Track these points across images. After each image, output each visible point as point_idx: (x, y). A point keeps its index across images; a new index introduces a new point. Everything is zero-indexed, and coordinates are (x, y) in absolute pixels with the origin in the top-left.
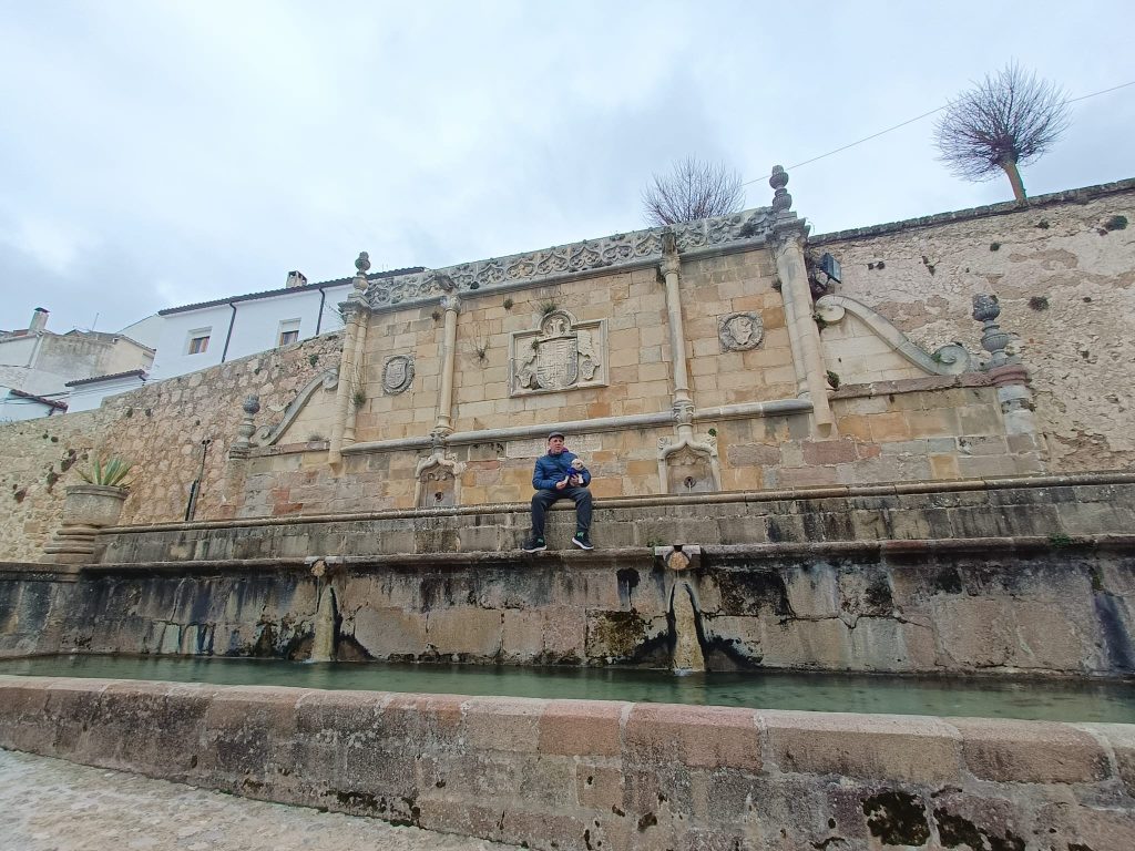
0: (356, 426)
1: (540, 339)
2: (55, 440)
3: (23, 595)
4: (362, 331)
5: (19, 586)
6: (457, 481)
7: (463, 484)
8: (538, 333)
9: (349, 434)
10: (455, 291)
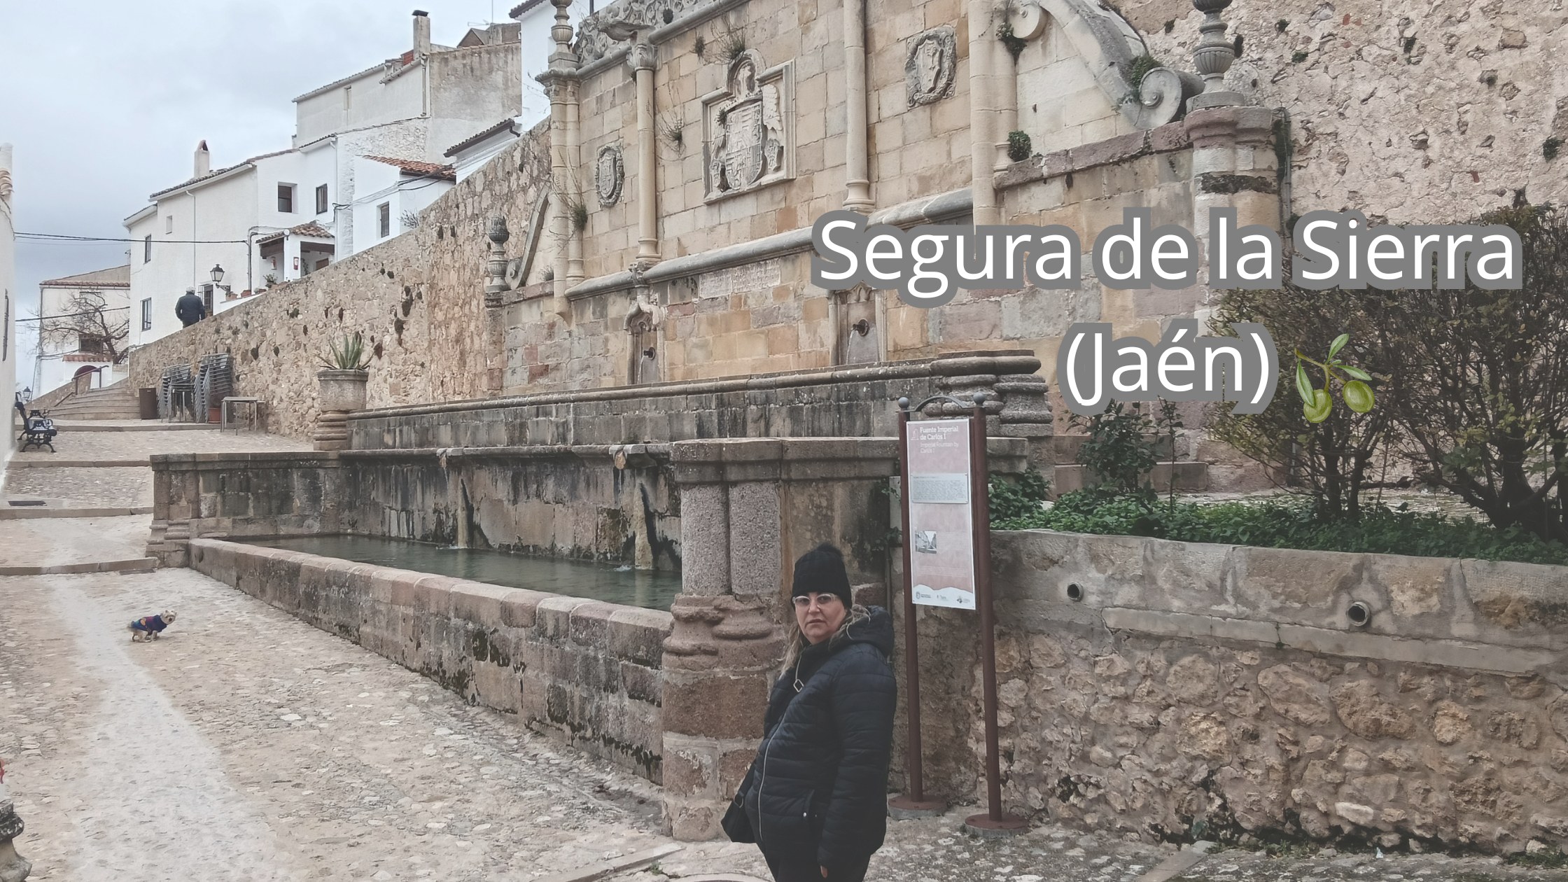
0: (582, 255)
1: (726, 105)
2: (391, 275)
3: (297, 482)
4: (571, 112)
5: (292, 474)
6: (659, 334)
7: (665, 338)
8: (727, 96)
9: (574, 270)
10: (643, 37)
